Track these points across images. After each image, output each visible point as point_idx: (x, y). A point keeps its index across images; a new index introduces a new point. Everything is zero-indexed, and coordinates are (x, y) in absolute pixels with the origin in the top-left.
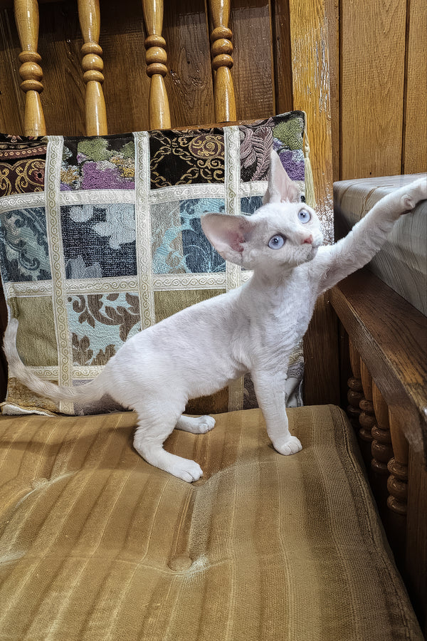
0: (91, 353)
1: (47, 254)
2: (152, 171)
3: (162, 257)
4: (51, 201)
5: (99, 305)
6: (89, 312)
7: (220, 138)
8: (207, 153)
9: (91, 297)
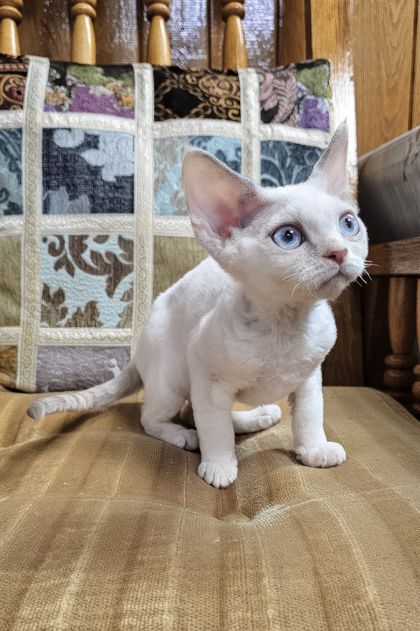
0: (65, 311)
1: (20, 183)
2: (156, 103)
3: (166, 197)
4: (31, 120)
5: (83, 248)
6: (70, 257)
7: (235, 78)
8: (220, 92)
9: (72, 238)
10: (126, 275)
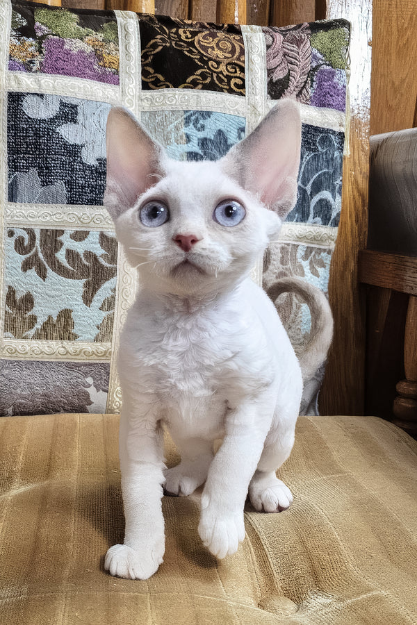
0: (33, 319)
2: (143, 66)
5: (57, 245)
6: (41, 255)
7: (237, 37)
8: (220, 54)
9: (44, 232)
10: (107, 280)
